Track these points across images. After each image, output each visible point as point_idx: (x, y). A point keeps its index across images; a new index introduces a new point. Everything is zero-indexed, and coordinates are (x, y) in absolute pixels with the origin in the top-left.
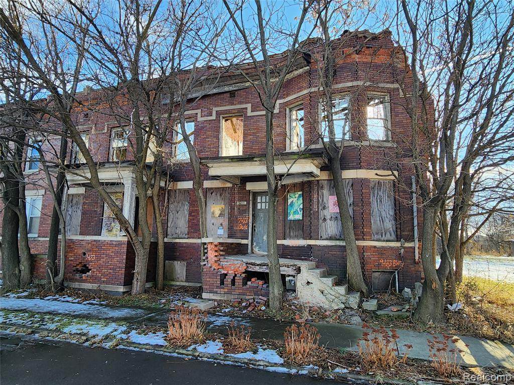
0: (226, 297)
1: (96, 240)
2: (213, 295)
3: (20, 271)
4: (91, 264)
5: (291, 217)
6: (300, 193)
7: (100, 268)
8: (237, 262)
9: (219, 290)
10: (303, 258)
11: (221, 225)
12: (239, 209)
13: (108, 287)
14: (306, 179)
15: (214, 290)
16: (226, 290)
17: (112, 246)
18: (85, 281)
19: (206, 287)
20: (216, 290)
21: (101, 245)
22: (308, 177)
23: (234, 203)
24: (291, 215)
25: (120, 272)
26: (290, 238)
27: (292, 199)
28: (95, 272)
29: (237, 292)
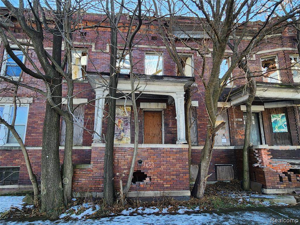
0: (286, 191)
1: (153, 148)
2: (276, 190)
3: (63, 185)
4: (150, 171)
5: (276, 130)
6: (284, 114)
7: (160, 175)
8: (284, 163)
9: (280, 186)
10: (294, 158)
11: (224, 135)
12: (237, 124)
13: (174, 193)
14: (289, 105)
15: (276, 186)
16: (285, 185)
17: (173, 153)
18: (144, 189)
19: (269, 184)
20: (278, 186)
21: (160, 153)
22: (291, 103)
23: (233, 119)
24: (277, 129)
25: (184, 177)
26: (277, 144)
27: (275, 119)
28: (156, 180)
29: (294, 186)
